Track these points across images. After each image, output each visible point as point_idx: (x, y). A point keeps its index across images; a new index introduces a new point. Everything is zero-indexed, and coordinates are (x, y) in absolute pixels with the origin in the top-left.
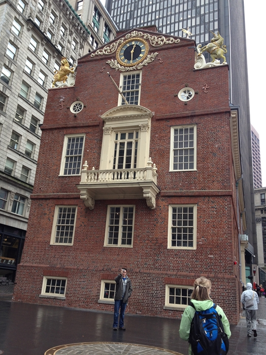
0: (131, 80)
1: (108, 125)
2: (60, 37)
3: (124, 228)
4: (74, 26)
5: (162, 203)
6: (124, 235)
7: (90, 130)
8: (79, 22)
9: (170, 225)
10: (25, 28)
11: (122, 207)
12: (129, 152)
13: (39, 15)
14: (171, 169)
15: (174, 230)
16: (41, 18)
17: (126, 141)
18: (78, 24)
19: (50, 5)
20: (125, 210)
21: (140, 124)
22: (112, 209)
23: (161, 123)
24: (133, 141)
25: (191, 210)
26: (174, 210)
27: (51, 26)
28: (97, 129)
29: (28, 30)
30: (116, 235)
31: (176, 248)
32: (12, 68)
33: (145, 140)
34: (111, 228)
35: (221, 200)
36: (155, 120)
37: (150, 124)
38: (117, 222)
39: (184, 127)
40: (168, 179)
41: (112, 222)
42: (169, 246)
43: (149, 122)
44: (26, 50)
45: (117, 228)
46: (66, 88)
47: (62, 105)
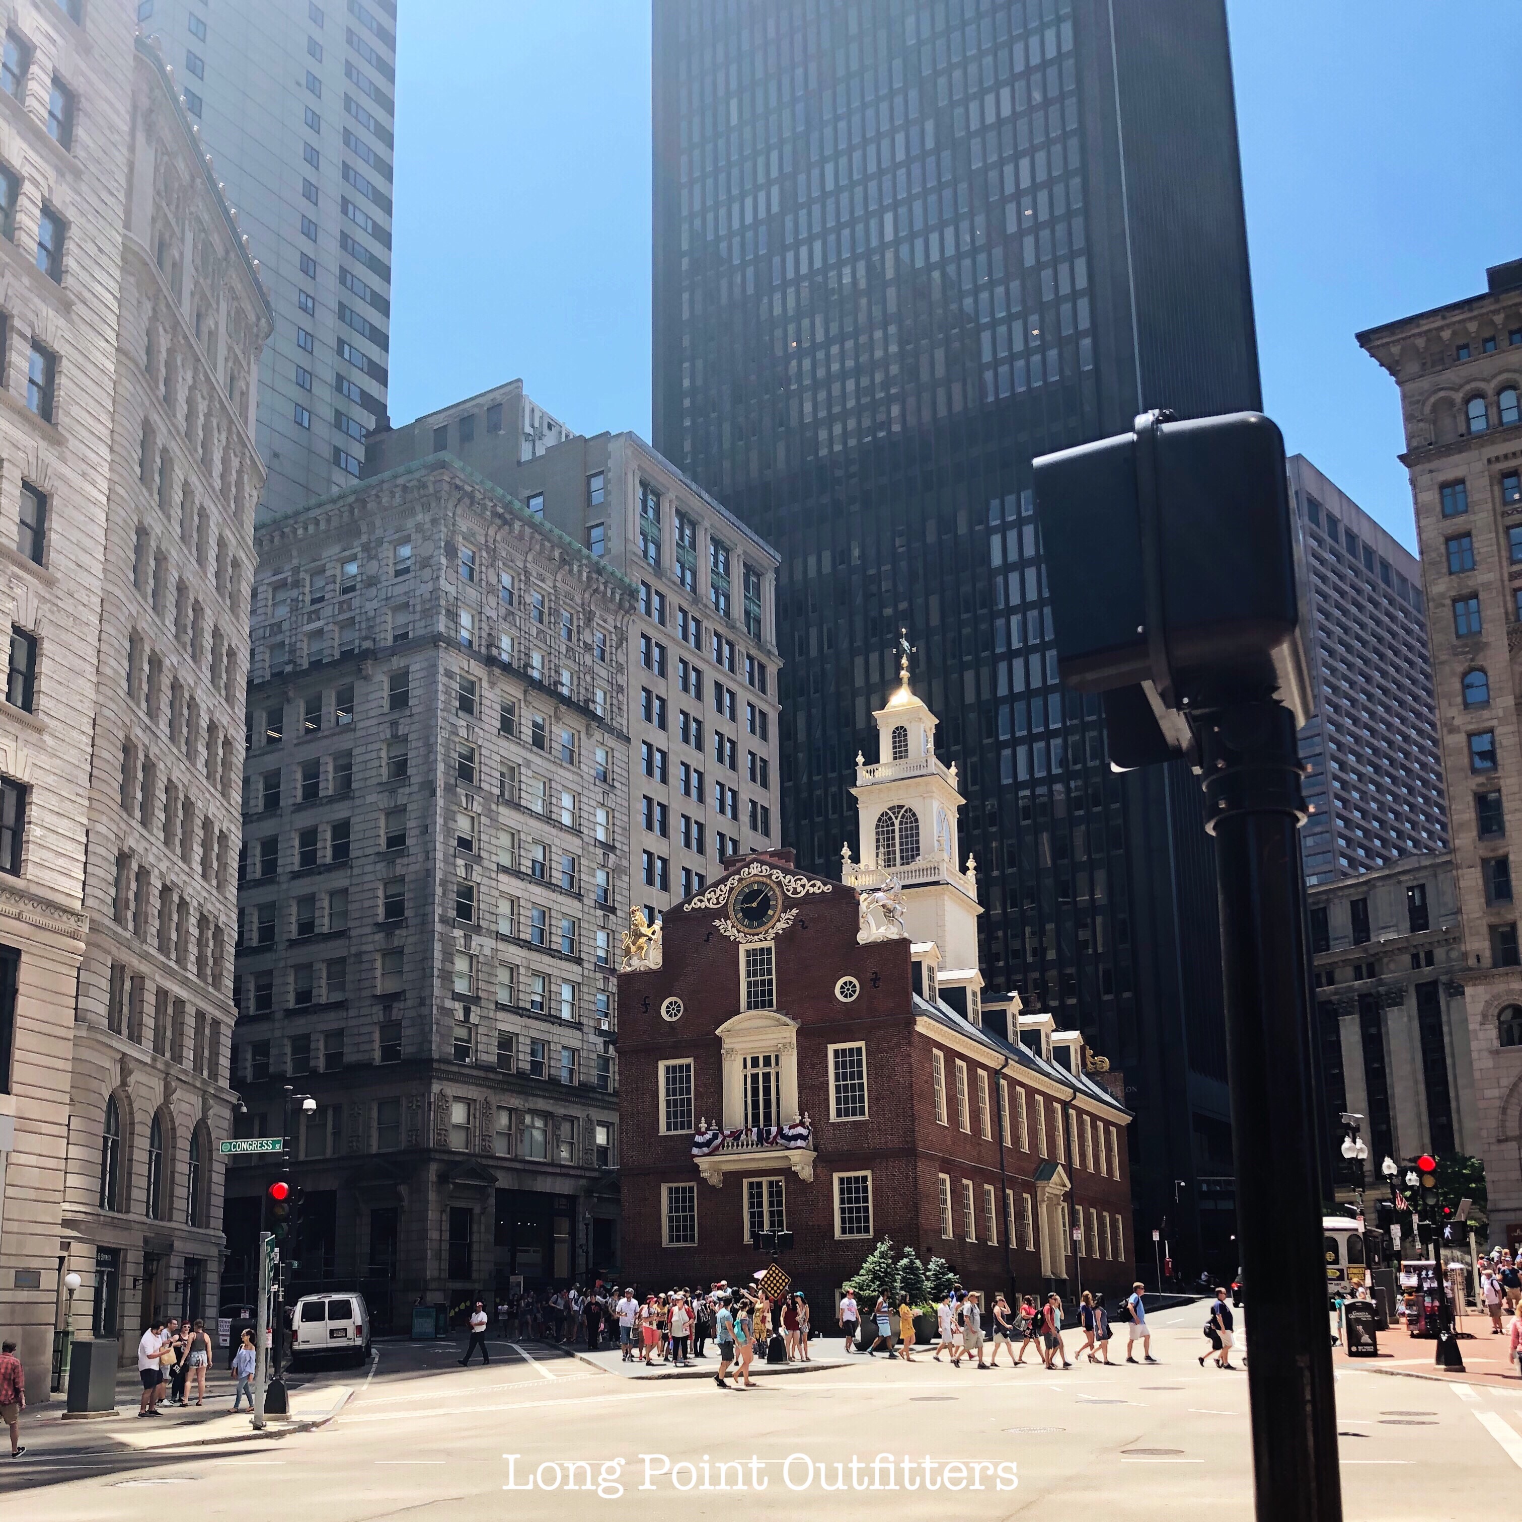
0: (758, 957)
1: (728, 1046)
2: (563, 649)
4: (594, 592)
5: (823, 1173)
7: (700, 1052)
9: (837, 1204)
10: (485, 684)
11: (764, 1180)
12: (767, 1092)
14: (833, 1118)
15: (843, 1210)
18: (606, 584)
21: (779, 1044)
23: (811, 1038)
24: (771, 1070)
25: (864, 1179)
27: (540, 631)
28: (711, 1052)
29: (493, 684)
32: (476, 807)
33: (789, 1070)
35: (903, 1163)
36: (802, 1035)
37: (794, 1043)
39: (847, 1046)
40: (828, 1135)
43: (792, 1039)
44: (495, 739)
46: (650, 973)
47: (646, 1005)
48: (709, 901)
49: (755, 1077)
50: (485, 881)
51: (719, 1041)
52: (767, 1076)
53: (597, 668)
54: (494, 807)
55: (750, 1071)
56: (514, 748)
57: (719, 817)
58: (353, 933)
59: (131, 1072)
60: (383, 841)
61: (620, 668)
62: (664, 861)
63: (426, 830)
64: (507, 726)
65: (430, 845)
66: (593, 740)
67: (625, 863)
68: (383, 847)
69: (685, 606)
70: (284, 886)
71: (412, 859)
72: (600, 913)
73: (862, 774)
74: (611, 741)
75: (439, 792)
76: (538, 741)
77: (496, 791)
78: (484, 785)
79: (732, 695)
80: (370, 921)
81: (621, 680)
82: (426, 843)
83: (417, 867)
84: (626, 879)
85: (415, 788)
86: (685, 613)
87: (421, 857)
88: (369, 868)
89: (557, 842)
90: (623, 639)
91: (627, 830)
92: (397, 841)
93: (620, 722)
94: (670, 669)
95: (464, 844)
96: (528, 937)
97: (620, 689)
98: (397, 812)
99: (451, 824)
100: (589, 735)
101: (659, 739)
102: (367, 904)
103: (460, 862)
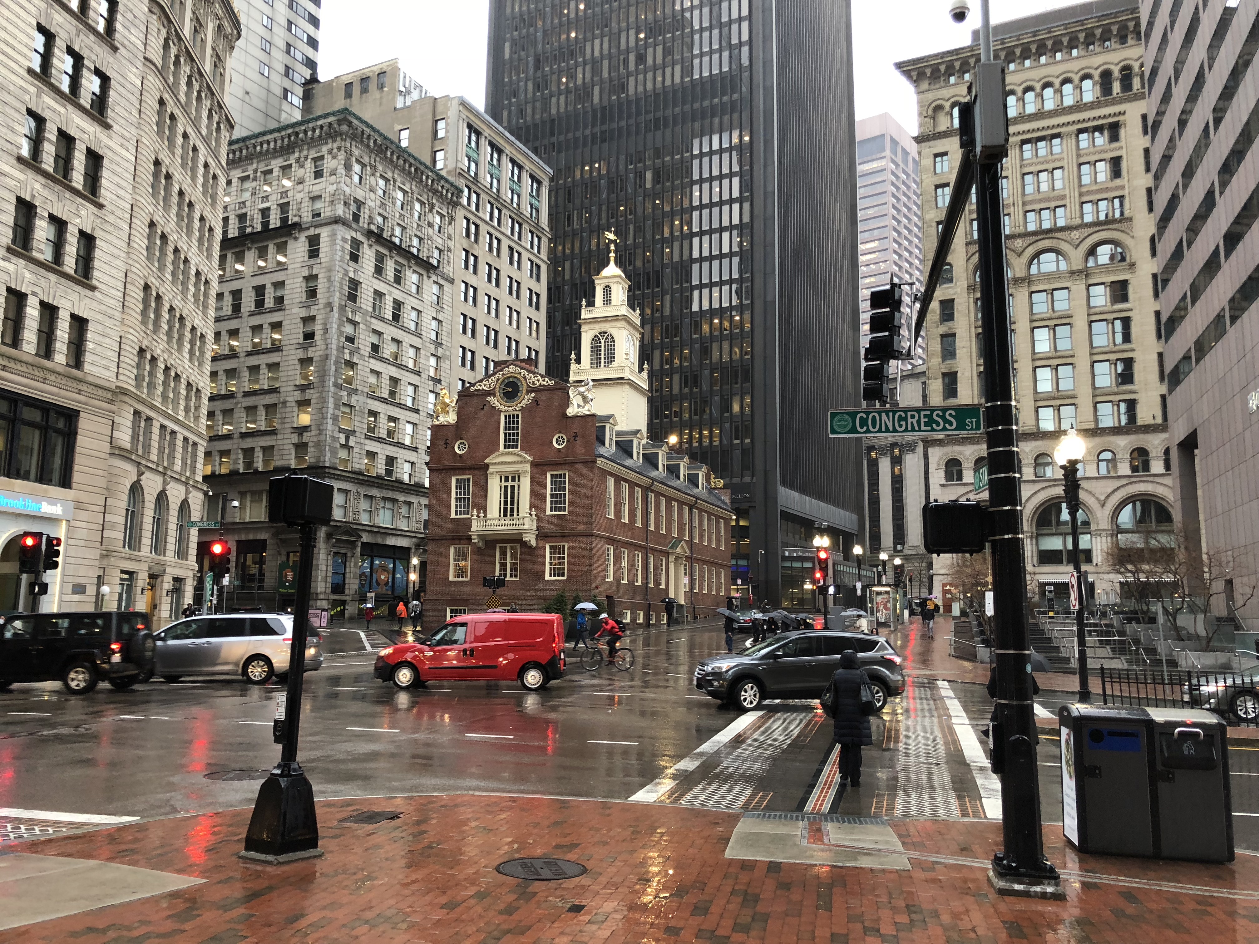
0: (511, 419)
1: (491, 469)
2: (415, 225)
3: (512, 564)
4: (435, 192)
5: (541, 542)
6: (511, 569)
7: (476, 472)
8: (442, 182)
9: (547, 560)
10: (365, 246)
11: (508, 545)
12: (512, 496)
13: (381, 211)
14: (548, 512)
15: (551, 564)
16: (385, 214)
17: (510, 484)
18: (443, 187)
19: (395, 181)
20: (512, 548)
21: (520, 469)
22: (501, 548)
23: (539, 467)
24: (515, 484)
25: (564, 547)
26: (551, 547)
27: (401, 215)
28: (482, 472)
29: (371, 246)
30: (505, 570)
31: (553, 578)
32: (357, 319)
33: (525, 484)
34: (501, 564)
35: (585, 539)
36: (534, 464)
37: (529, 469)
38: (505, 559)
39: (558, 473)
40: (545, 521)
41: (501, 559)
42: (547, 577)
43: (528, 467)
44: (371, 279)
45: (506, 564)
46: (449, 426)
47: (446, 443)
48: (485, 386)
49: (506, 487)
50: (361, 362)
51: (487, 466)
52: (513, 487)
53: (435, 237)
54: (368, 318)
55: (504, 483)
56: (382, 284)
57: (509, 327)
58: (282, 390)
59: (143, 473)
60: (301, 336)
61: (450, 238)
62: (473, 353)
63: (326, 331)
64: (379, 270)
65: (329, 341)
66: (431, 280)
67: (448, 353)
68: (301, 341)
69: (492, 200)
70: (242, 360)
71: (318, 348)
72: (431, 383)
73: (585, 314)
74: (442, 282)
75: (336, 309)
76: (398, 280)
77: (371, 309)
78: (363, 306)
79: (520, 254)
80: (292, 383)
81: (451, 244)
82: (326, 339)
83: (321, 353)
84: (448, 362)
85: (321, 306)
86: (492, 205)
87: (323, 347)
88: (293, 352)
89: (406, 340)
90: (452, 219)
91: (450, 335)
92: (309, 336)
93: (448, 270)
94: (481, 239)
95: (351, 340)
96: (387, 396)
97: (449, 250)
98: (308, 320)
99: (343, 329)
100: (429, 277)
101: (472, 280)
102: (290, 373)
103: (347, 351)
